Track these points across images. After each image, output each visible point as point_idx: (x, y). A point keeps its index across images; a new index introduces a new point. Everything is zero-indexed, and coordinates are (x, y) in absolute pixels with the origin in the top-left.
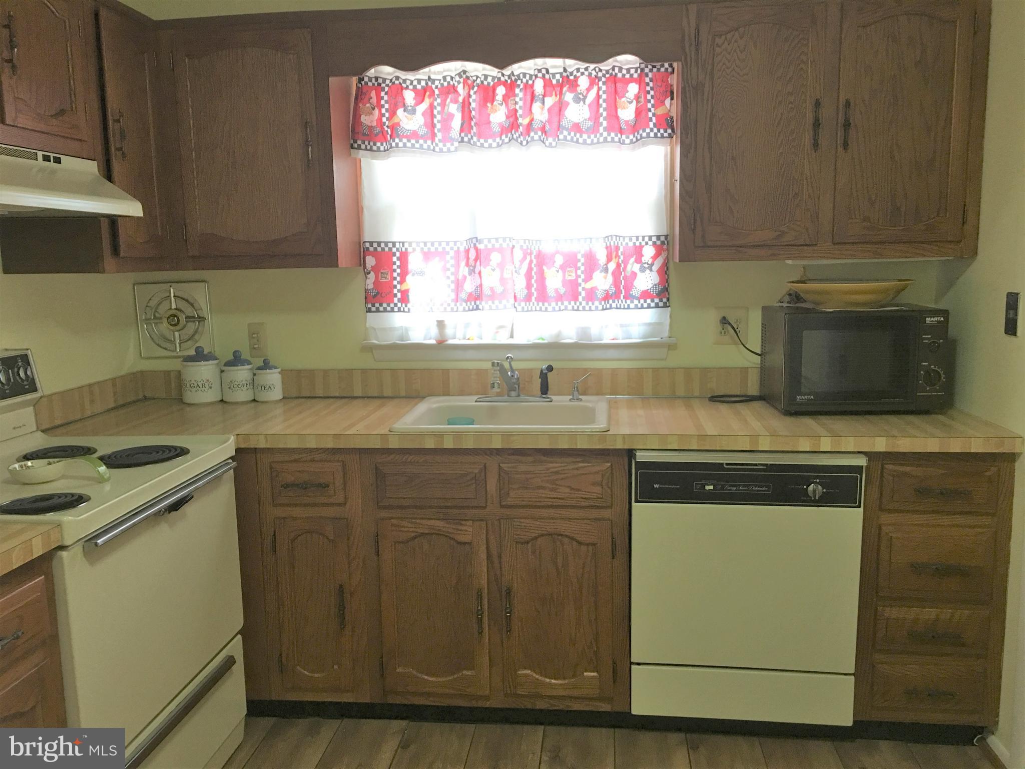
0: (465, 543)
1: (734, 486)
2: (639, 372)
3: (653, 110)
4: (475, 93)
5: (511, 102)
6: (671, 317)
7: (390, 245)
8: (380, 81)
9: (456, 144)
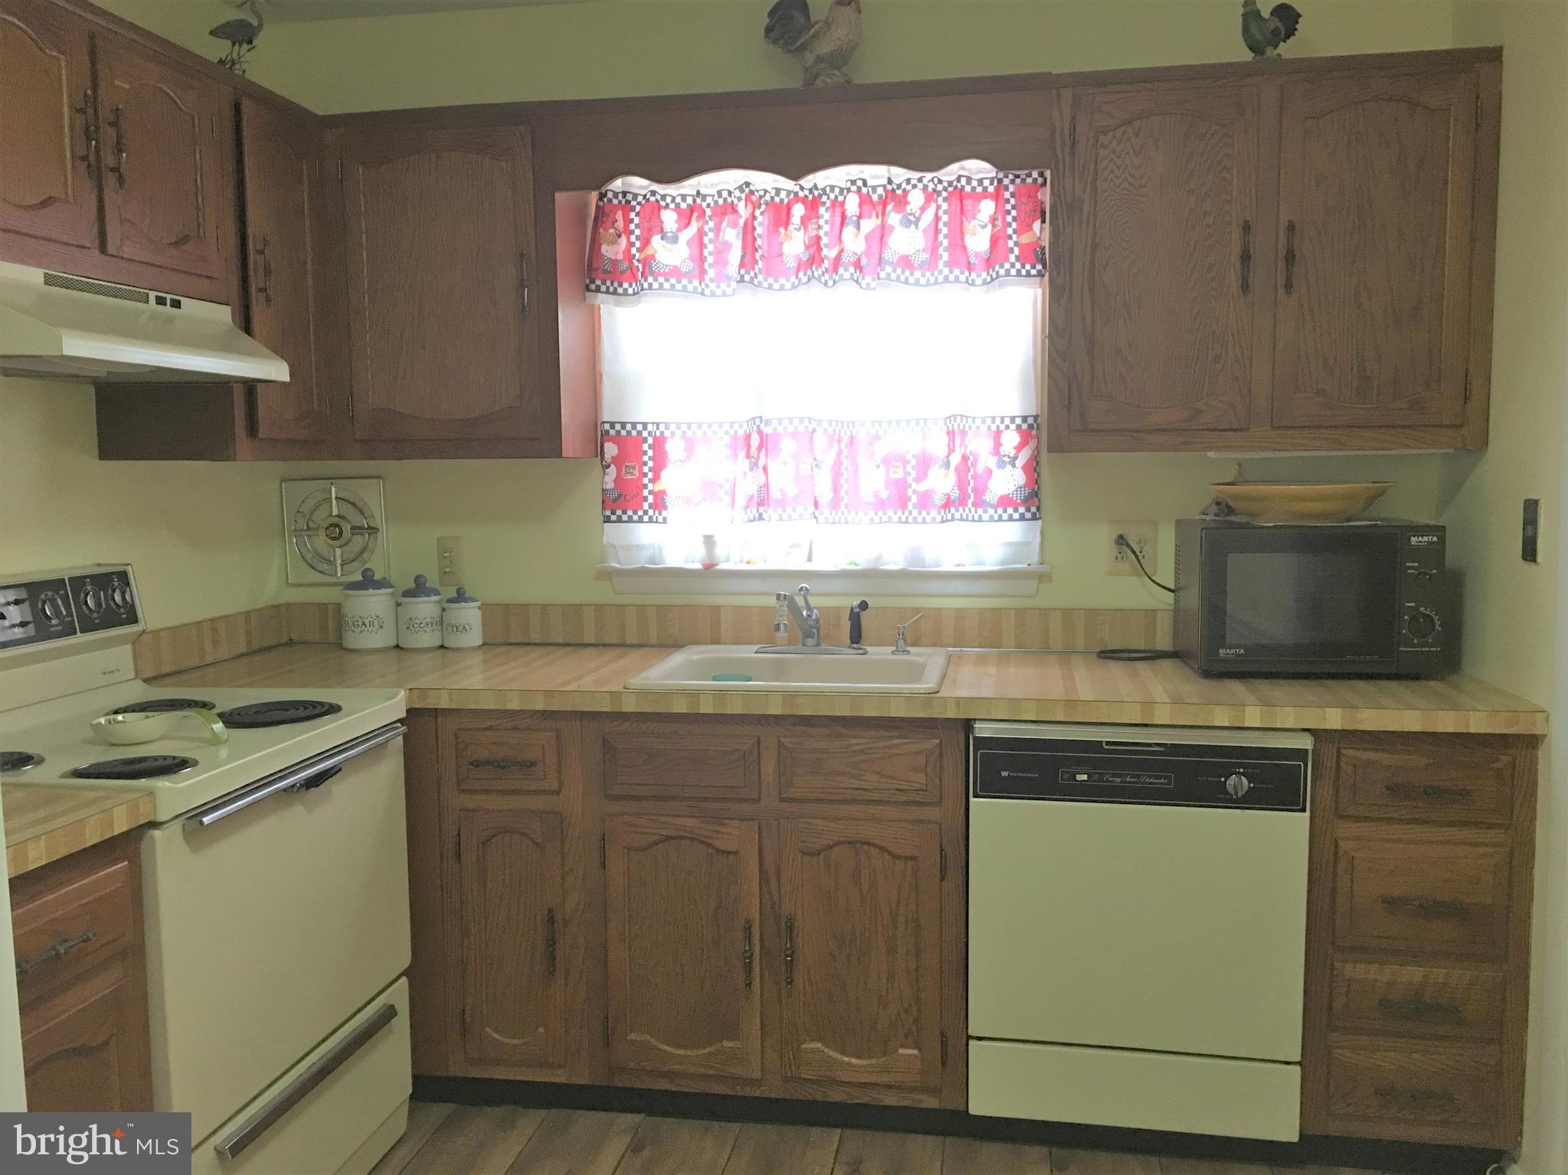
0: (729, 853)
1: (1119, 776)
2: (996, 615)
3: (1015, 237)
4: (762, 213)
5: (812, 227)
6: (1042, 534)
7: (640, 427)
8: (629, 197)
9: (734, 284)
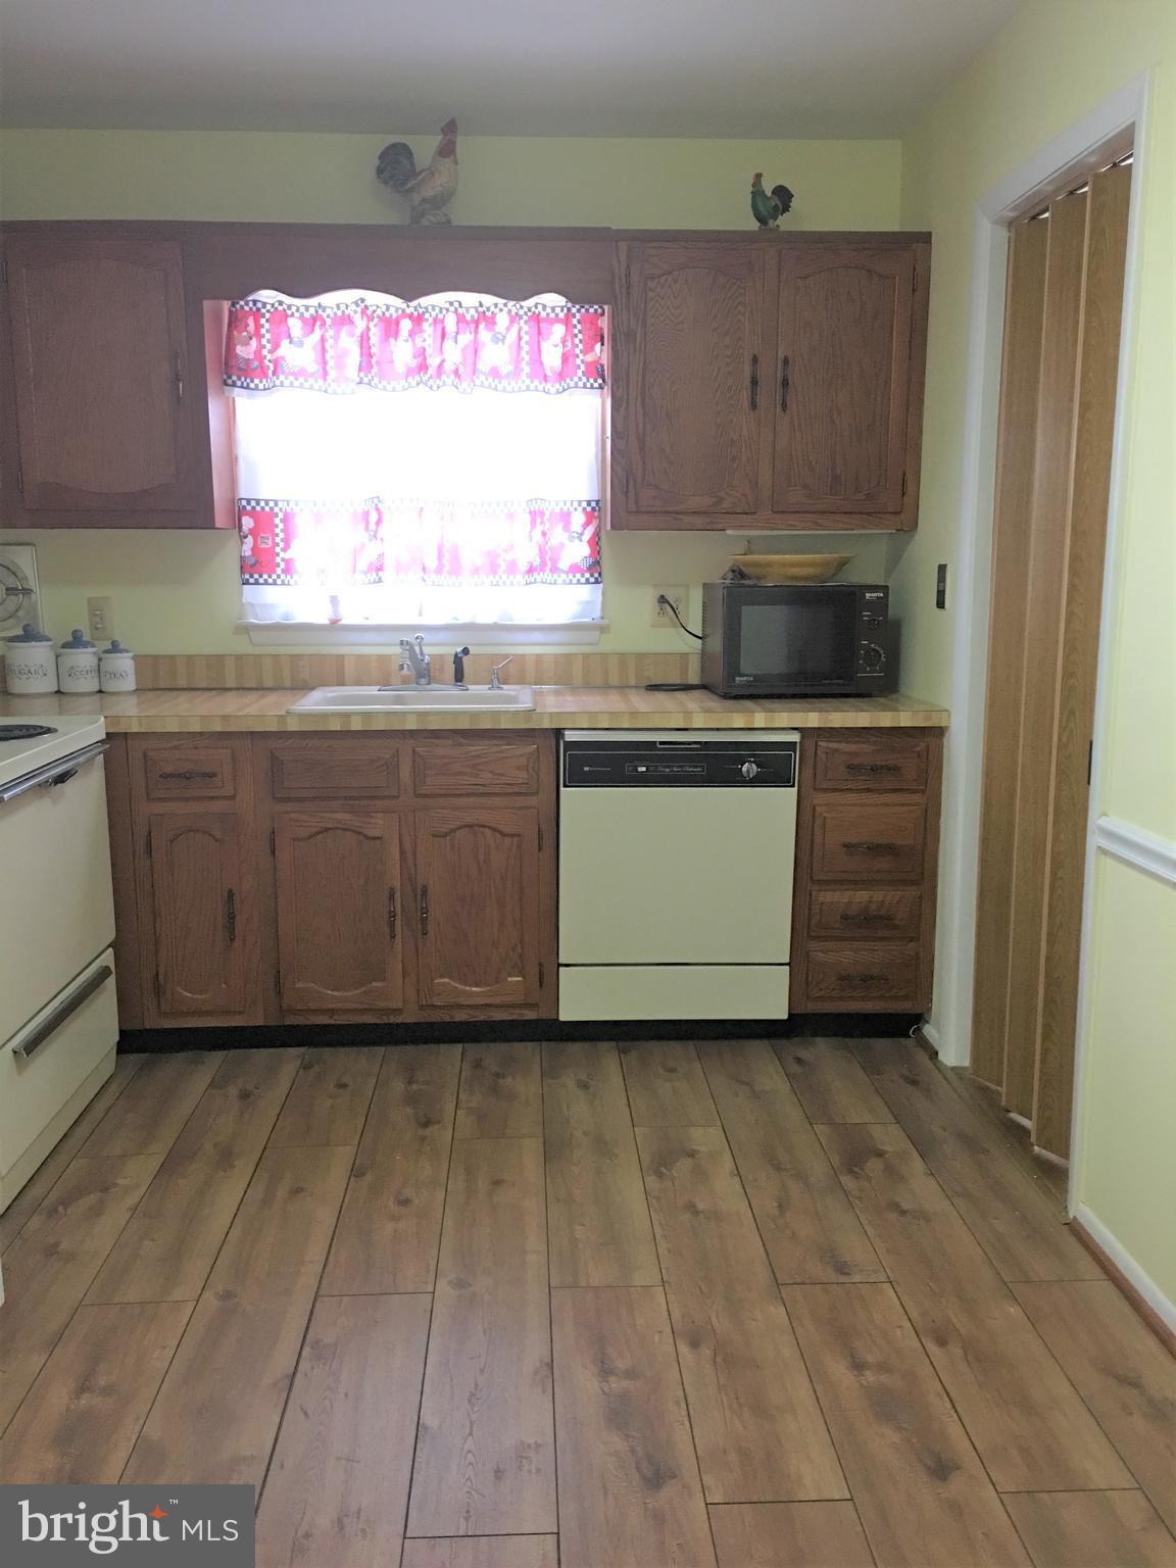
0: (374, 838)
1: (669, 767)
2: (568, 658)
3: (581, 356)
4: (375, 325)
5: (418, 340)
6: (603, 594)
7: (272, 504)
8: (259, 305)
9: (353, 385)
